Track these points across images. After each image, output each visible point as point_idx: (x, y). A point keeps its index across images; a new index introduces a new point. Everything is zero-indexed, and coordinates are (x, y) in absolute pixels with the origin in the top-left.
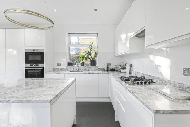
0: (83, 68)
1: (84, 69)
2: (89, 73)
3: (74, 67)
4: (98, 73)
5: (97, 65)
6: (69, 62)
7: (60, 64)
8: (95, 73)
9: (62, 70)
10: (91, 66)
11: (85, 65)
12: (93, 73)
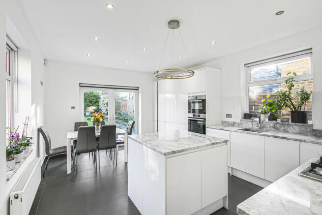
0: (272, 125)
1: (275, 128)
2: (276, 137)
3: (253, 121)
4: (296, 140)
5: (310, 122)
6: (247, 111)
7: (231, 115)
8: (290, 139)
9: (233, 124)
10: (292, 122)
11: (279, 121)
12: (285, 138)
